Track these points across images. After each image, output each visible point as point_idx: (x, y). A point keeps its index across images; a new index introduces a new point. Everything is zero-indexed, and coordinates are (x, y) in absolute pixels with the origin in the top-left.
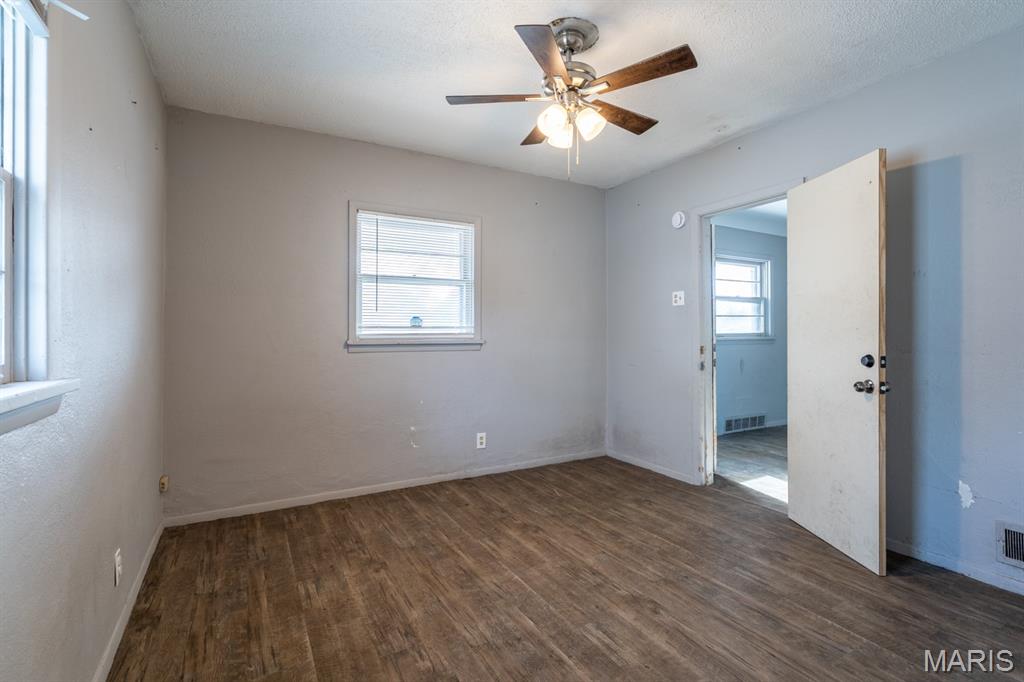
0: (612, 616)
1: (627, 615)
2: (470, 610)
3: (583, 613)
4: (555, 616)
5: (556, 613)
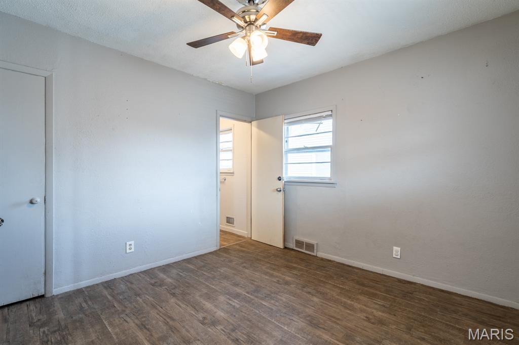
0: (227, 312)
1: (220, 314)
2: (294, 304)
3: (242, 311)
4: (254, 308)
5: (254, 310)
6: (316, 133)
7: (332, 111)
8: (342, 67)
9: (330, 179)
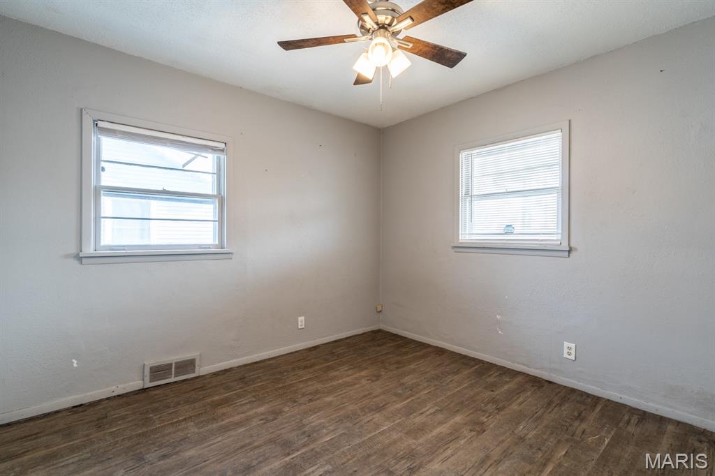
6: (181, 168)
7: (225, 144)
8: (241, 88)
9: (216, 247)
